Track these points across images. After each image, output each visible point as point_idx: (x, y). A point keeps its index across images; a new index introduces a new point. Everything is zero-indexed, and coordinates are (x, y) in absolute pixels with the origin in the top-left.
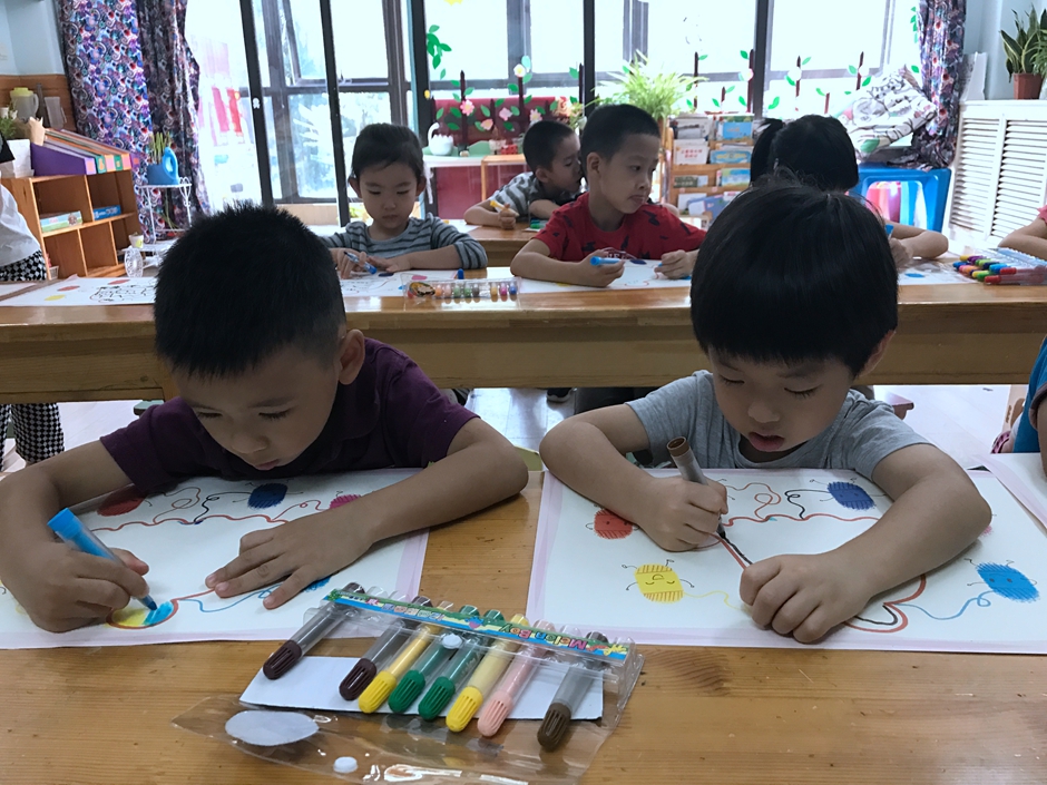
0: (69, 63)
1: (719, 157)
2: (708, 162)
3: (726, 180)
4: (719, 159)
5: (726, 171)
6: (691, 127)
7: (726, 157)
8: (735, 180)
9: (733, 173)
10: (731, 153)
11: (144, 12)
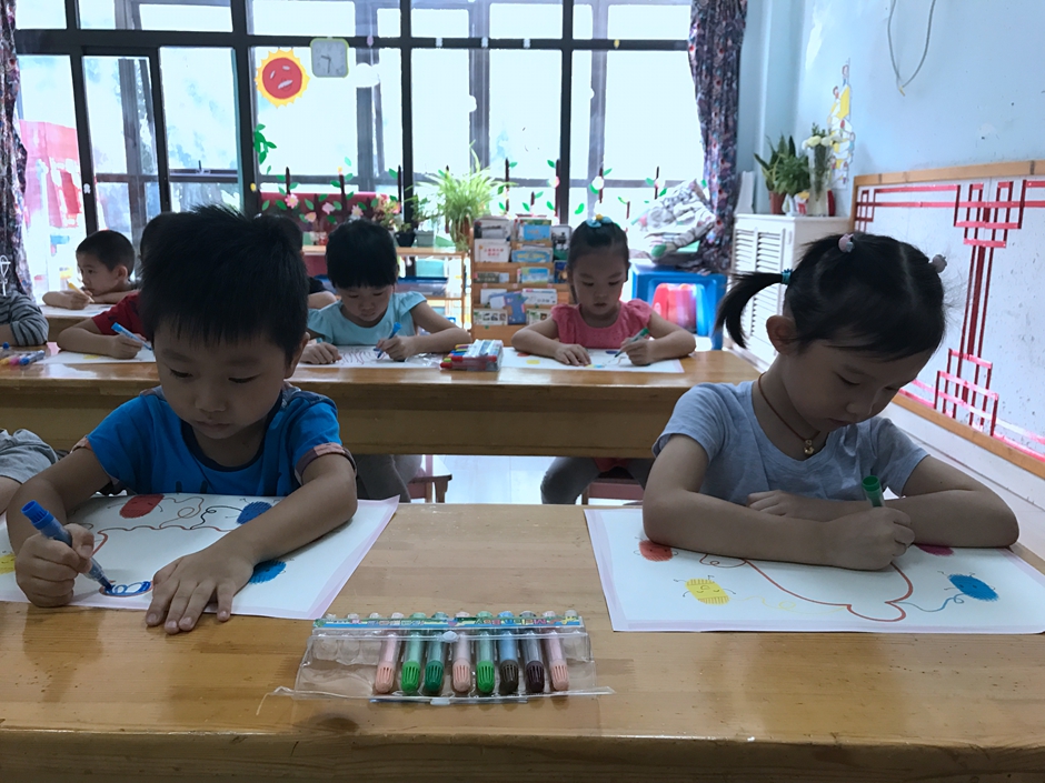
1: (520, 256)
2: (510, 260)
3: (526, 278)
4: (520, 258)
5: (525, 270)
6: (494, 228)
7: (526, 256)
8: (534, 277)
9: (531, 272)
10: (531, 253)
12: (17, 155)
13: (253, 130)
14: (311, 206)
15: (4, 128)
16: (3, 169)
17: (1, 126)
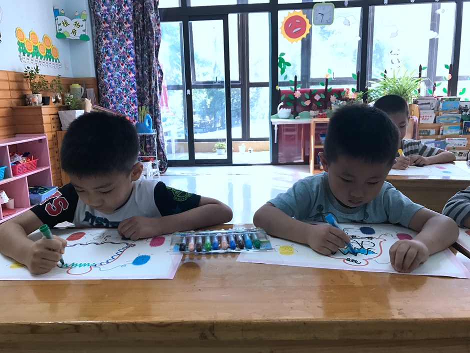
0: (99, 72)
1: (441, 119)
2: (435, 122)
3: (446, 132)
5: (446, 127)
6: (426, 104)
7: (445, 120)
8: (451, 132)
9: (449, 128)
10: (448, 118)
11: (138, 46)
12: (159, 75)
13: (279, 56)
14: (308, 97)
15: (155, 61)
16: (154, 83)
17: (153, 60)
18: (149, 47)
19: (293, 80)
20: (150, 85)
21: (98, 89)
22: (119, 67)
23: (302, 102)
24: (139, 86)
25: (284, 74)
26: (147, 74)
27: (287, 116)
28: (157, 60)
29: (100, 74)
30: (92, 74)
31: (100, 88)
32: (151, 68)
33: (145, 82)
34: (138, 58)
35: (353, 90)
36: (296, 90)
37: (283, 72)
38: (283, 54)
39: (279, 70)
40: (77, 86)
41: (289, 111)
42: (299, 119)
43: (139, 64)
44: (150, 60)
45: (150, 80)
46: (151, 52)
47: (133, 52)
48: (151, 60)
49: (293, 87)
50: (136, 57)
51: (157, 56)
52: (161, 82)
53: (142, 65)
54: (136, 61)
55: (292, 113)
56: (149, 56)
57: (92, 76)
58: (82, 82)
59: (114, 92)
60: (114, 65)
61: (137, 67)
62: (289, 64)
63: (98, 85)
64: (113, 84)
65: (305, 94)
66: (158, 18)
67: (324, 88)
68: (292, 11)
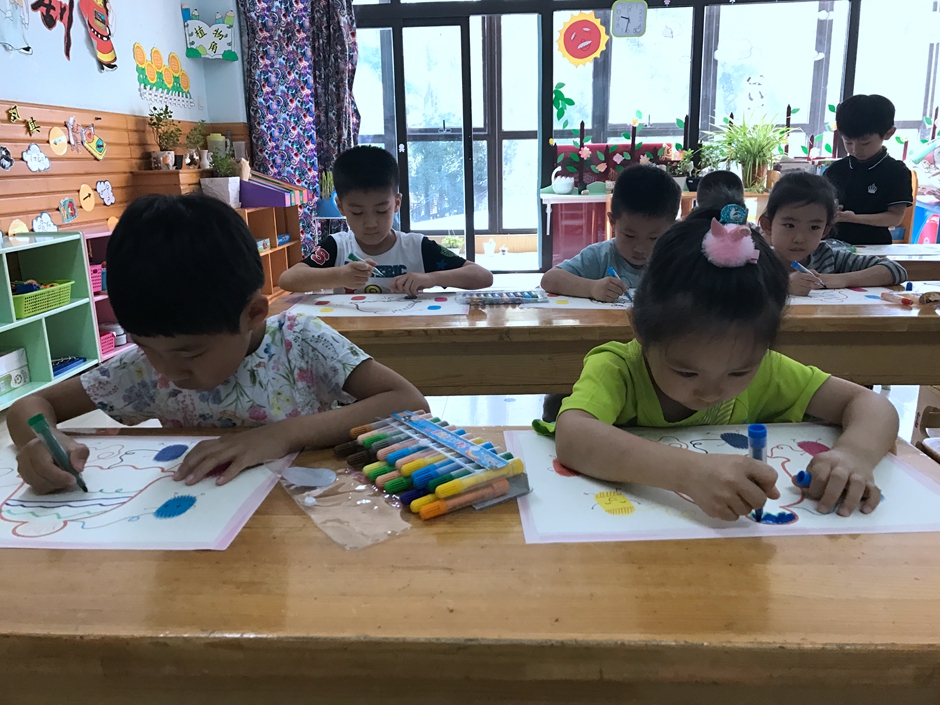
0: (252, 113)
11: (320, 71)
12: (353, 120)
13: (554, 89)
14: (602, 157)
15: (347, 95)
16: (345, 132)
17: (345, 93)
18: (338, 72)
19: (579, 127)
20: (340, 136)
21: (251, 141)
22: (286, 105)
23: (592, 167)
24: (321, 137)
25: (563, 119)
26: (334, 117)
27: (568, 189)
28: (351, 95)
29: (255, 118)
30: (242, 118)
31: (254, 141)
32: (341, 108)
33: (332, 131)
34: (320, 91)
35: (678, 146)
36: (582, 146)
37: (561, 115)
38: (561, 85)
39: (555, 111)
40: (219, 138)
41: (570, 180)
42: (587, 194)
43: (322, 100)
44: (339, 94)
45: (340, 128)
46: (342, 80)
47: (311, 81)
48: (342, 95)
49: (578, 140)
50: (316, 89)
51: (351, 89)
52: (356, 131)
53: (326, 103)
54: (315, 95)
55: (576, 184)
56: (338, 87)
57: (242, 121)
58: (226, 130)
59: (277, 147)
60: (279, 102)
61: (317, 105)
62: (571, 102)
63: (250, 135)
64: (276, 134)
65: (598, 152)
66: (352, 23)
67: (629, 142)
68: (576, 13)
